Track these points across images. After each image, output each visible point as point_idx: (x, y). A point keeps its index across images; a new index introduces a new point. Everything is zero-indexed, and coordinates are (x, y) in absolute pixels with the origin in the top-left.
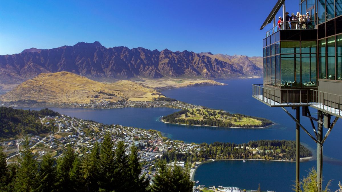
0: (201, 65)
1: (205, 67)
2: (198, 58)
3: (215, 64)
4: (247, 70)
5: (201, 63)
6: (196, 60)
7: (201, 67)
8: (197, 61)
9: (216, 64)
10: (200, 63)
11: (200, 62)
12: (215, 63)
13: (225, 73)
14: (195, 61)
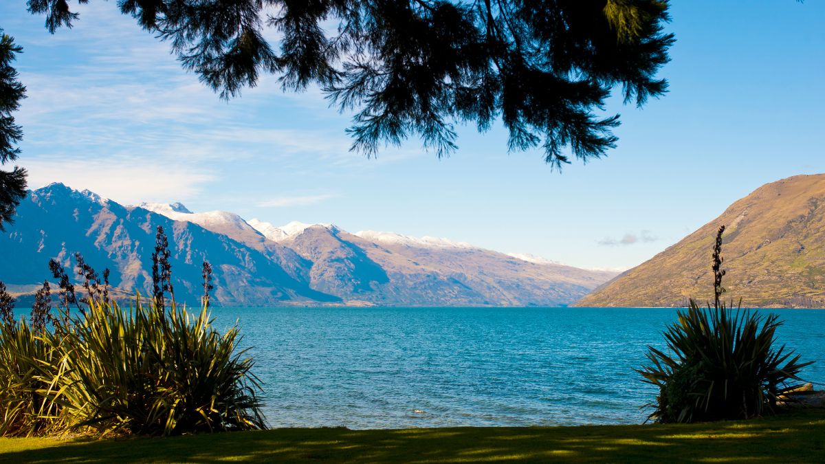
0: (119, 243)
1: (135, 254)
2: (114, 217)
3: (186, 245)
4: (326, 275)
5: (120, 237)
6: (102, 225)
7: (119, 254)
8: (106, 230)
9: (189, 242)
10: (116, 235)
11: (118, 231)
12: (187, 239)
13: (228, 280)
14: (95, 226)
